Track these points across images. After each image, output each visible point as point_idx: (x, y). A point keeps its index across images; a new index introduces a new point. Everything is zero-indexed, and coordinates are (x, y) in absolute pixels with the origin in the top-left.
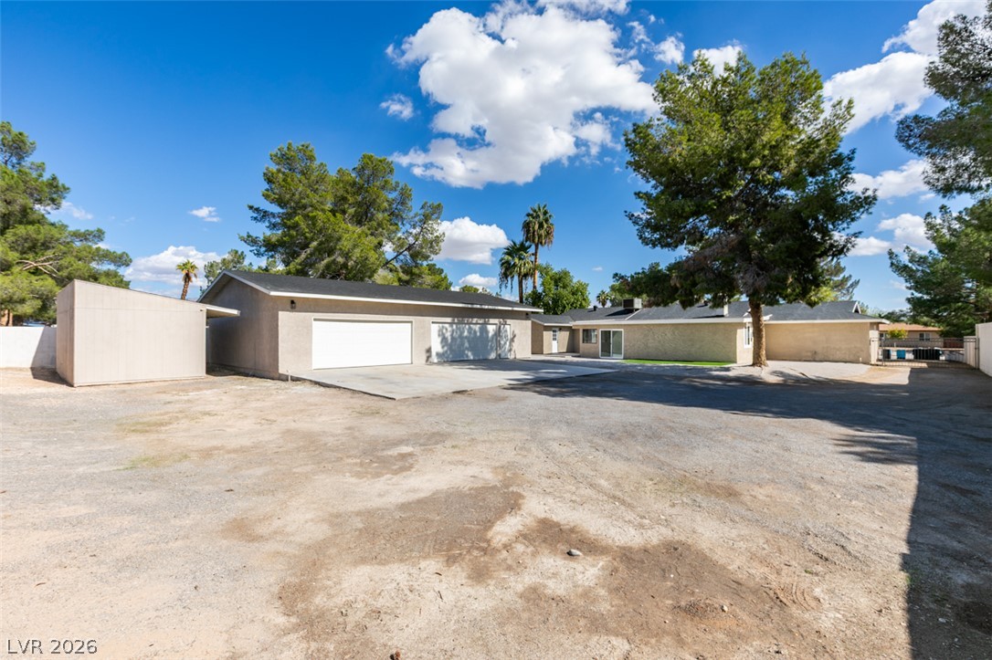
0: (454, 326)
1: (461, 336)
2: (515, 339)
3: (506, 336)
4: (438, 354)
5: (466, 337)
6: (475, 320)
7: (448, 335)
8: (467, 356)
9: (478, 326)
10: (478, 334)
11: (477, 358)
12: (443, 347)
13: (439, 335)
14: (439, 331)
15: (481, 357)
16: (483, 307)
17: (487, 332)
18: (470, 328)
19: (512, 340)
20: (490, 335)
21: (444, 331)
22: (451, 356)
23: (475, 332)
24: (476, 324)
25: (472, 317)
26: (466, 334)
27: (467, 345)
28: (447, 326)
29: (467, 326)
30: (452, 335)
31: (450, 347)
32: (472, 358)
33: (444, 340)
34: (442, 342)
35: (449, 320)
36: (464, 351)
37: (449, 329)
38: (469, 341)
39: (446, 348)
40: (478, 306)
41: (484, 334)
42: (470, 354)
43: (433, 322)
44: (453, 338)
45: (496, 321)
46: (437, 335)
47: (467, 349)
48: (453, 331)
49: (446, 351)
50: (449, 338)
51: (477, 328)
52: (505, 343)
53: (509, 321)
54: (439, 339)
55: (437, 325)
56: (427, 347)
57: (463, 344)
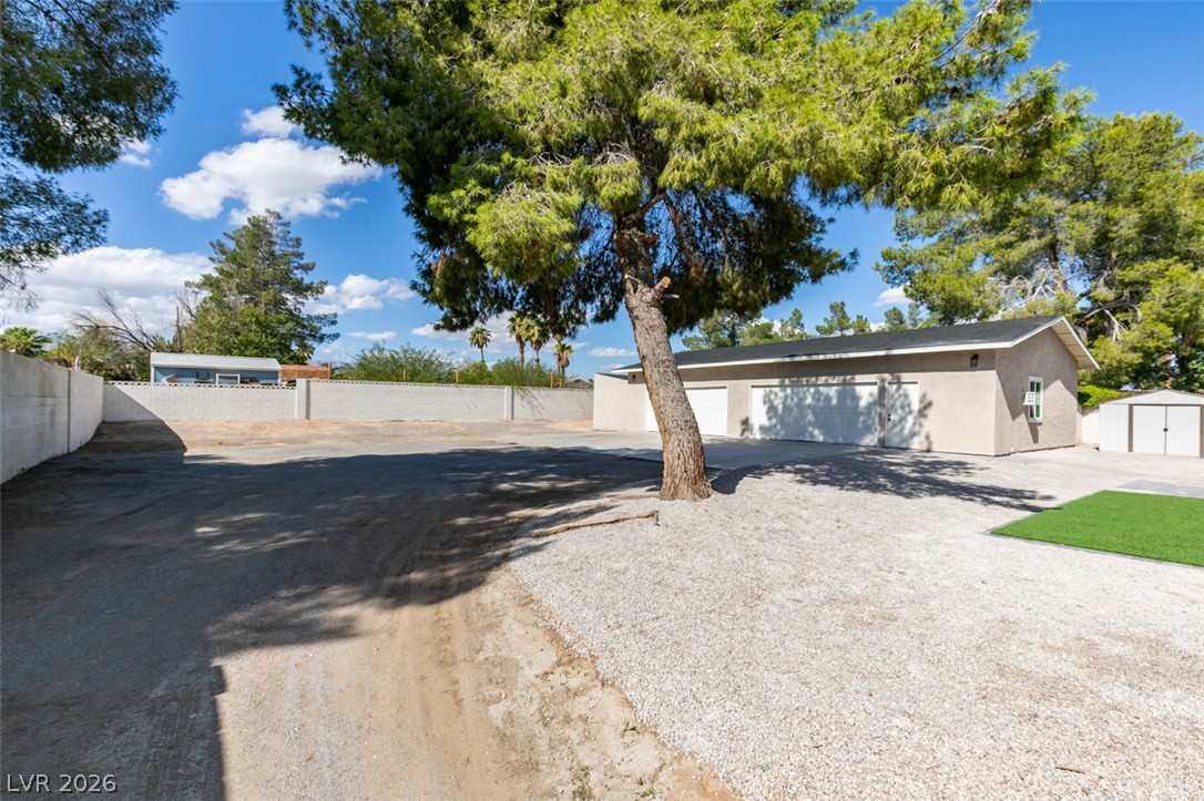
0: (789, 391)
1: (800, 405)
2: (930, 412)
3: (906, 406)
4: (761, 428)
5: (809, 406)
6: (822, 380)
7: (778, 403)
8: (812, 435)
9: (835, 388)
10: (834, 401)
11: (830, 440)
12: (770, 419)
13: (765, 403)
14: (765, 397)
15: (841, 440)
16: (815, 357)
17: (856, 398)
18: (817, 392)
19: (922, 413)
20: (863, 403)
21: (772, 397)
22: (782, 433)
23: (828, 399)
24: (826, 385)
25: (817, 375)
26: (809, 400)
27: (810, 417)
28: (777, 390)
29: (812, 390)
30: (784, 403)
31: (782, 420)
32: (821, 439)
33: (772, 409)
34: (768, 412)
35: (775, 381)
36: (804, 429)
37: (781, 394)
38: (814, 413)
39: (774, 421)
41: (849, 402)
42: (816, 432)
43: (753, 386)
44: (785, 407)
45: (873, 378)
46: (761, 401)
47: (810, 424)
48: (786, 397)
49: (775, 426)
50: (780, 407)
51: (833, 391)
52: (903, 419)
53: (905, 377)
54: (765, 408)
55: (762, 389)
56: (743, 418)
57: (803, 417)
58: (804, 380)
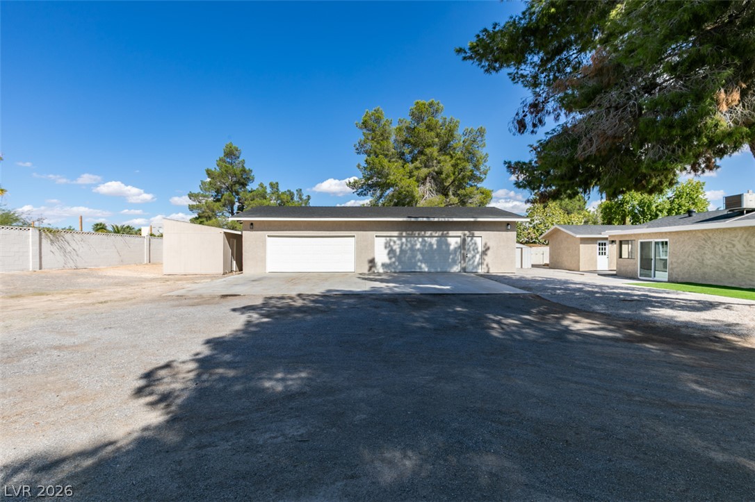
0: (404, 240)
1: (412, 249)
2: (489, 253)
3: (475, 249)
4: (383, 265)
5: (418, 250)
6: (428, 233)
7: (397, 248)
8: (420, 267)
9: (435, 239)
10: (435, 247)
11: (433, 270)
12: (390, 258)
13: (386, 247)
14: (386, 243)
15: (439, 270)
16: (432, 219)
17: (448, 245)
18: (424, 241)
19: (484, 253)
20: (452, 247)
21: (392, 243)
22: (400, 267)
23: (431, 245)
24: (431, 236)
25: (425, 230)
26: (418, 246)
27: (419, 256)
28: (395, 239)
29: (420, 239)
30: (401, 248)
31: (399, 259)
32: (426, 270)
33: (391, 252)
34: (389, 254)
35: (396, 233)
36: (415, 264)
37: (398, 242)
38: (422, 254)
39: (393, 260)
40: (425, 219)
41: (444, 247)
42: (423, 266)
43: (376, 236)
44: (402, 251)
45: (459, 233)
46: (383, 247)
47: (419, 260)
48: (402, 244)
49: (394, 263)
50: (398, 250)
51: (434, 241)
52: (474, 256)
53: (477, 233)
54: (386, 251)
55: (384, 238)
56: (370, 258)
57: (414, 257)
58: (416, 233)
